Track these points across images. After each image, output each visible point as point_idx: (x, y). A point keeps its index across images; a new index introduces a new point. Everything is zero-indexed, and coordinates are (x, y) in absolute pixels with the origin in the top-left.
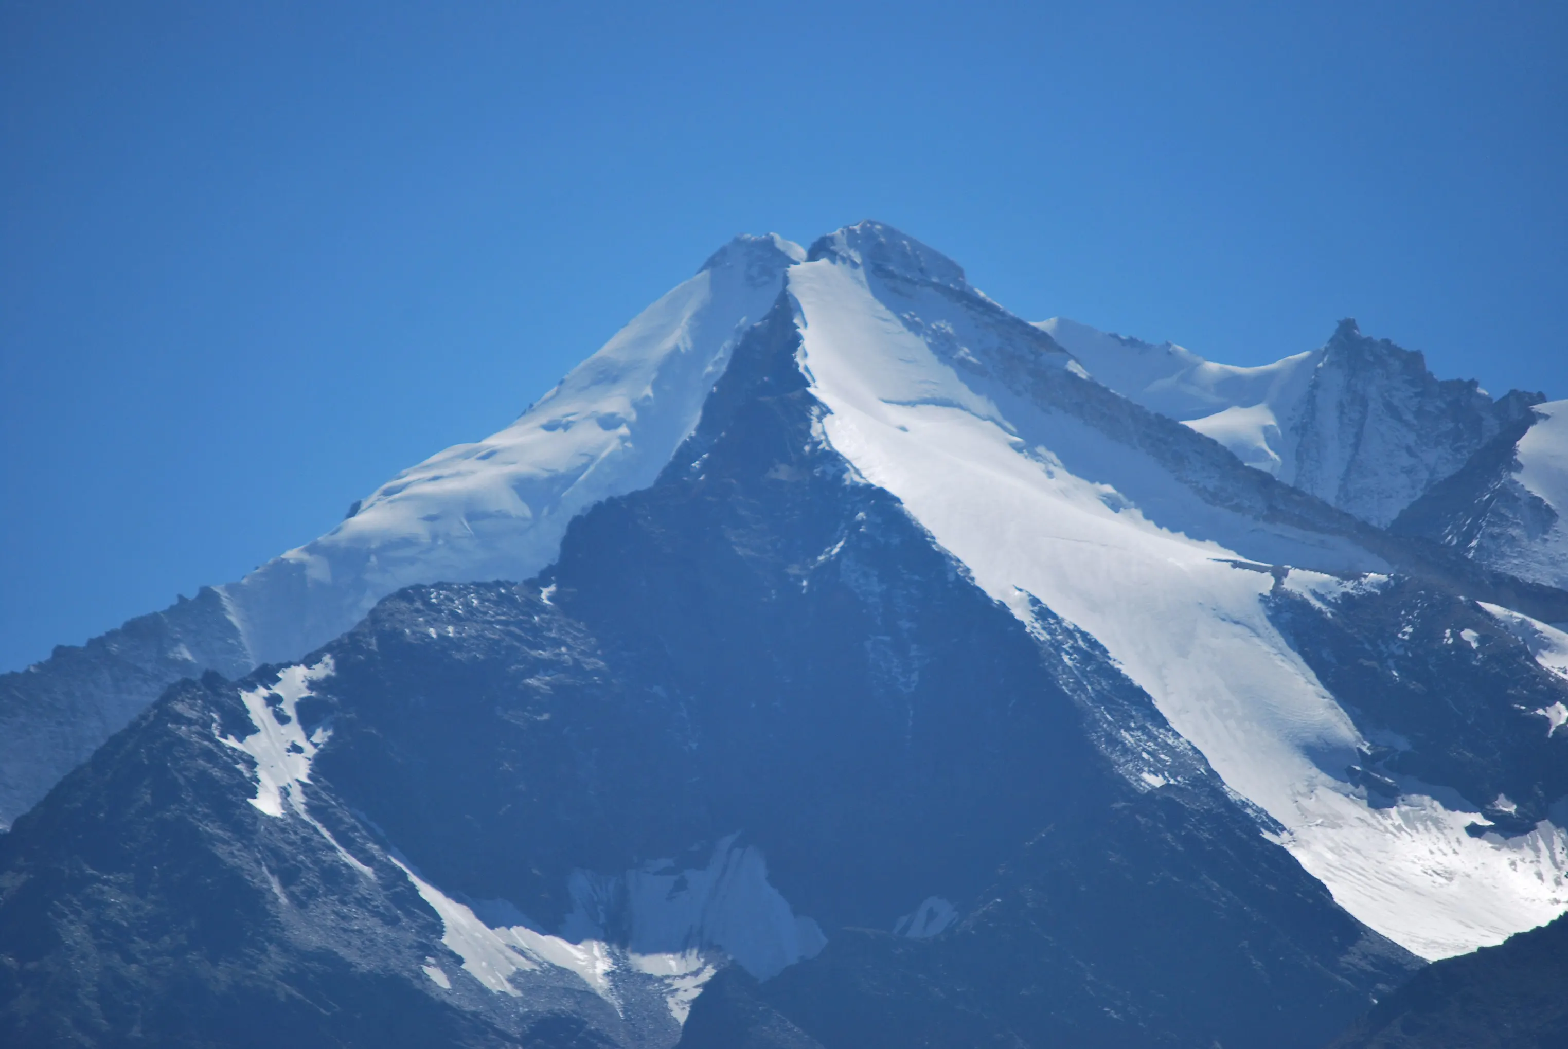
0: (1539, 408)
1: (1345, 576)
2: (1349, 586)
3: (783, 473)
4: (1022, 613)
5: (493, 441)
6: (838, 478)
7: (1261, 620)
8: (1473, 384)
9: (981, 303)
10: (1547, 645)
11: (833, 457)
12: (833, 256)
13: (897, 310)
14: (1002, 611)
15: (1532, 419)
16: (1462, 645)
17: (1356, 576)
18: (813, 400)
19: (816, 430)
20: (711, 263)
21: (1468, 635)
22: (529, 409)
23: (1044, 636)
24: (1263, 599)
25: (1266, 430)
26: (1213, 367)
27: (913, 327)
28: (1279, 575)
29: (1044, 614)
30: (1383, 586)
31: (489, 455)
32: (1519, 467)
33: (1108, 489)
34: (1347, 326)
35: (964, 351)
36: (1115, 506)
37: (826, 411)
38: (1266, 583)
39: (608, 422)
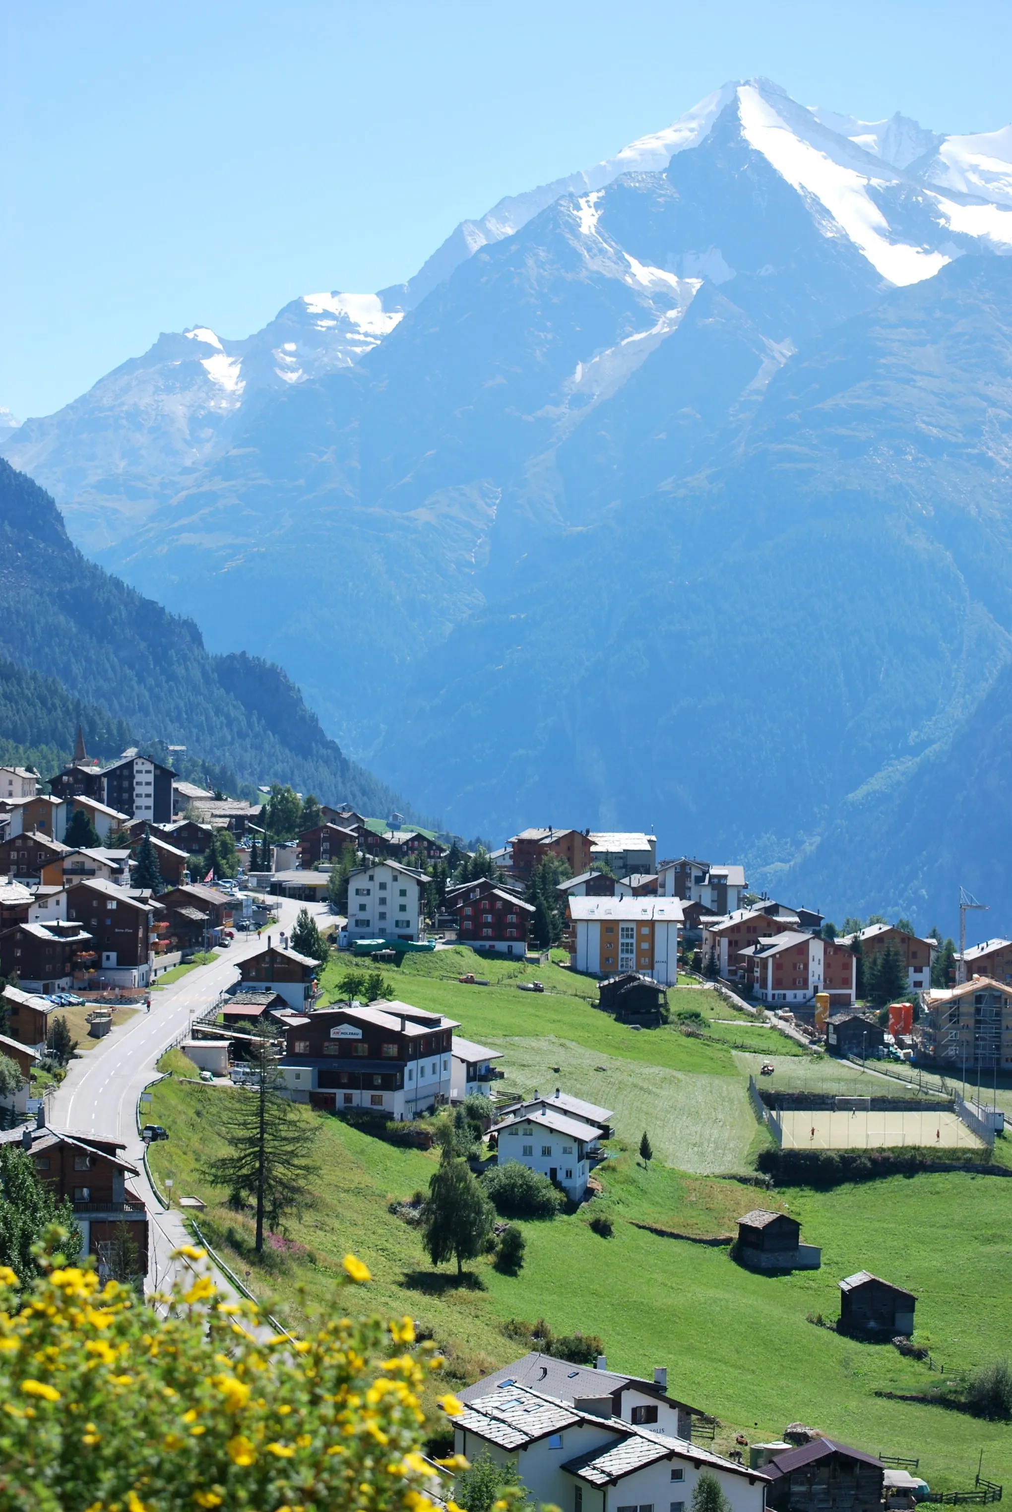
0: (947, 138)
1: (887, 181)
2: (888, 184)
3: (732, 145)
4: (797, 187)
5: (659, 134)
6: (747, 147)
7: (863, 191)
8: (931, 131)
9: (791, 100)
10: (940, 202)
11: (746, 141)
12: (750, 85)
13: (767, 102)
14: (791, 187)
15: (945, 141)
16: (917, 201)
17: (890, 181)
18: (741, 125)
19: (742, 133)
20: (723, 87)
21: (920, 199)
22: (670, 126)
23: (802, 193)
24: (864, 186)
25: (875, 141)
26: (860, 122)
27: (772, 106)
28: (869, 180)
29: (802, 187)
30: (897, 184)
31: (658, 138)
32: (940, 154)
33: (823, 153)
34: (898, 113)
35: (785, 114)
36: (825, 158)
37: (745, 128)
38: (865, 182)
39: (692, 130)
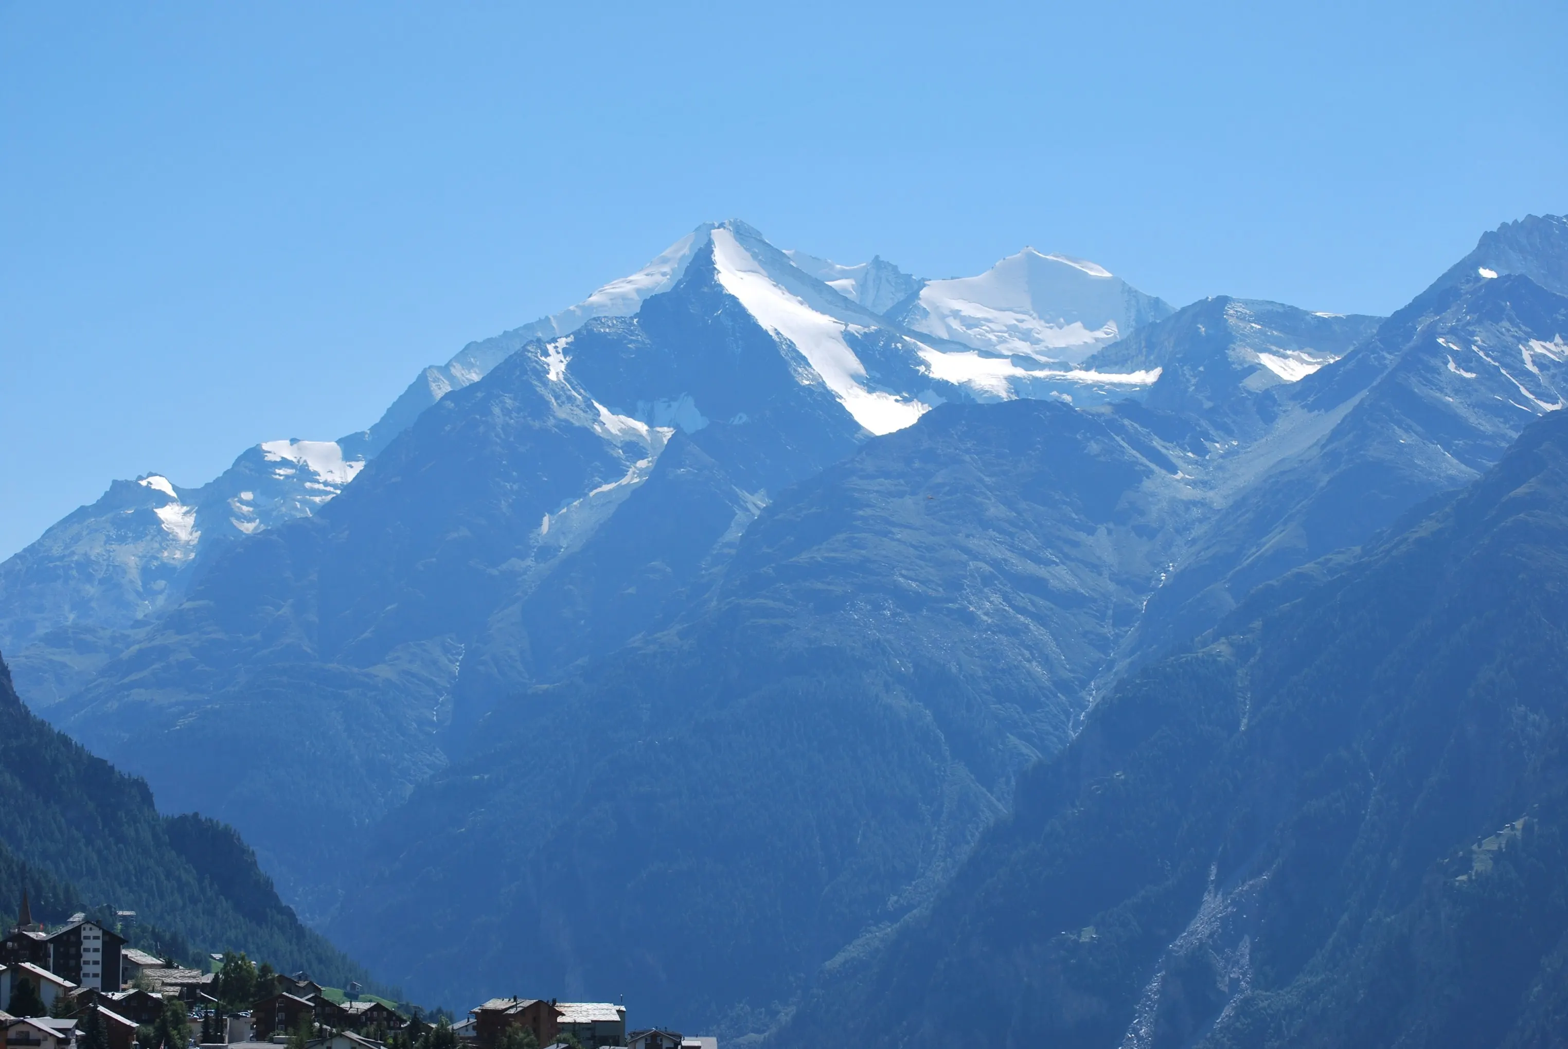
0: (926, 282)
1: (865, 327)
2: (866, 330)
3: (706, 290)
4: (771, 333)
5: (630, 278)
6: (721, 292)
7: (841, 338)
8: (911, 275)
9: (767, 244)
10: (920, 349)
11: (720, 286)
12: (724, 228)
13: (742, 245)
14: (766, 332)
15: (925, 285)
16: (896, 347)
17: (868, 327)
18: (715, 269)
19: (716, 278)
20: (696, 230)
21: (899, 345)
22: (642, 270)
23: (778, 340)
24: (842, 332)
25: (852, 285)
26: (838, 266)
27: (746, 249)
28: (847, 325)
29: (778, 333)
30: (875, 330)
31: (630, 282)
32: (920, 299)
33: (799, 298)
34: (877, 257)
35: (760, 257)
36: (801, 303)
37: (719, 272)
38: (843, 327)
39: (664, 274)
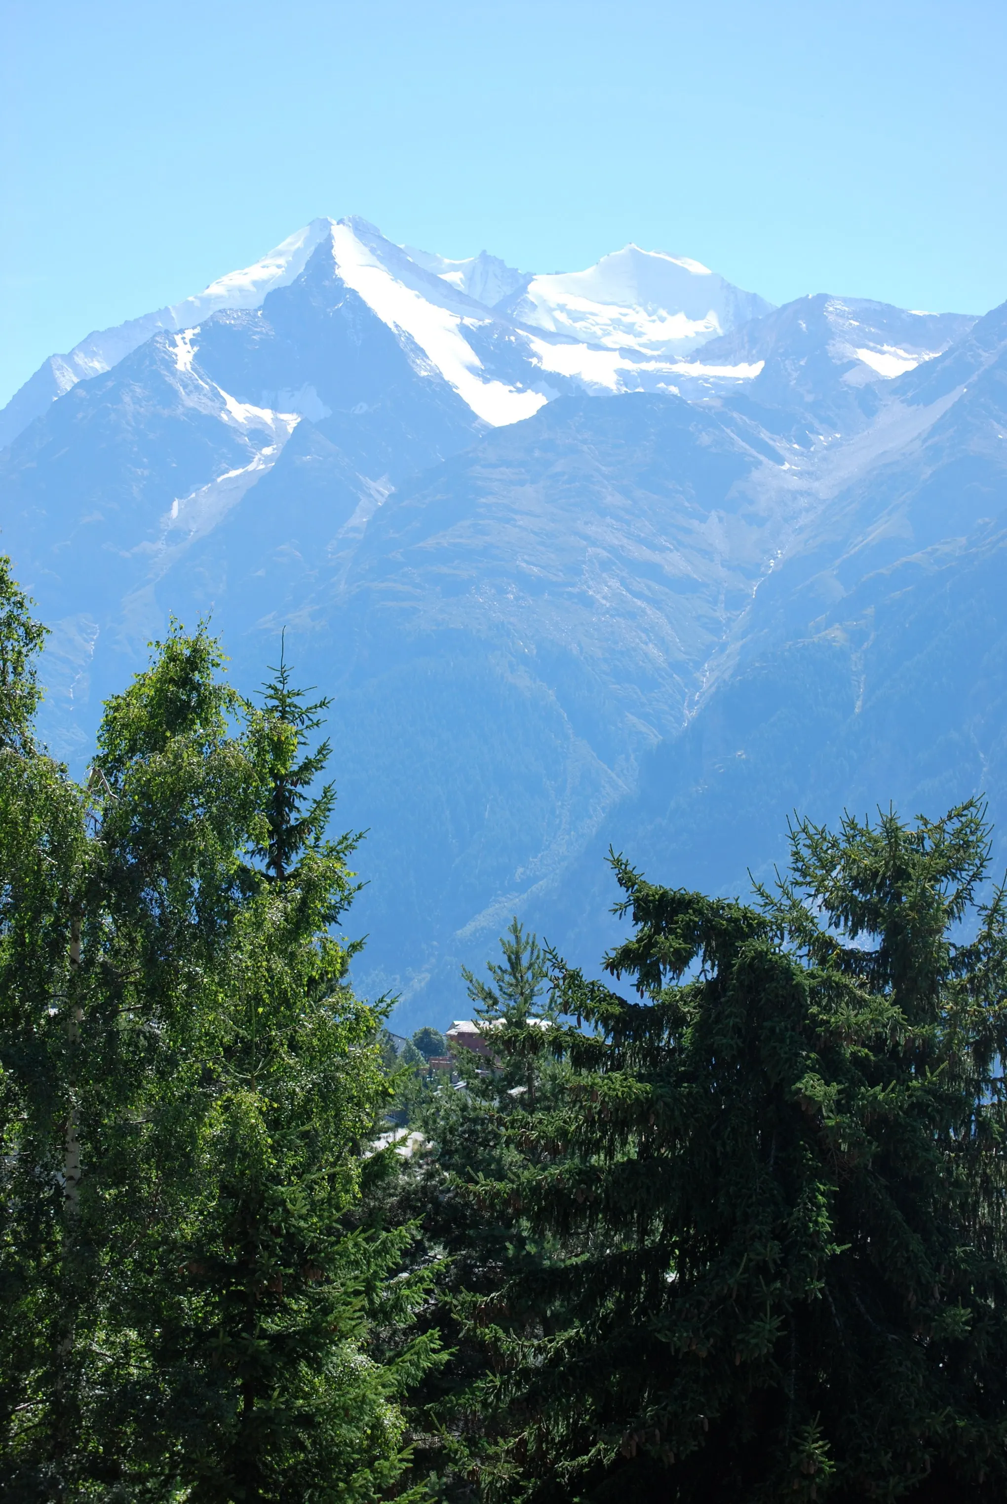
0: (534, 277)
1: (480, 320)
2: (481, 323)
3: (327, 283)
4: (391, 325)
5: (247, 270)
6: (342, 286)
7: (457, 331)
8: (517, 269)
9: (384, 239)
10: (532, 342)
11: (341, 279)
12: (344, 224)
13: (361, 240)
14: (385, 325)
15: (532, 280)
16: (510, 341)
17: (483, 320)
18: (336, 263)
19: (337, 272)
20: (310, 224)
21: (513, 338)
22: (257, 262)
23: (397, 332)
24: (457, 325)
25: (461, 279)
26: (447, 261)
27: (365, 245)
28: (462, 319)
29: (397, 326)
30: (490, 323)
31: (246, 274)
32: (528, 293)
33: (417, 293)
34: (484, 252)
35: (379, 252)
36: (418, 297)
37: (339, 267)
38: (458, 321)
39: (279, 267)
